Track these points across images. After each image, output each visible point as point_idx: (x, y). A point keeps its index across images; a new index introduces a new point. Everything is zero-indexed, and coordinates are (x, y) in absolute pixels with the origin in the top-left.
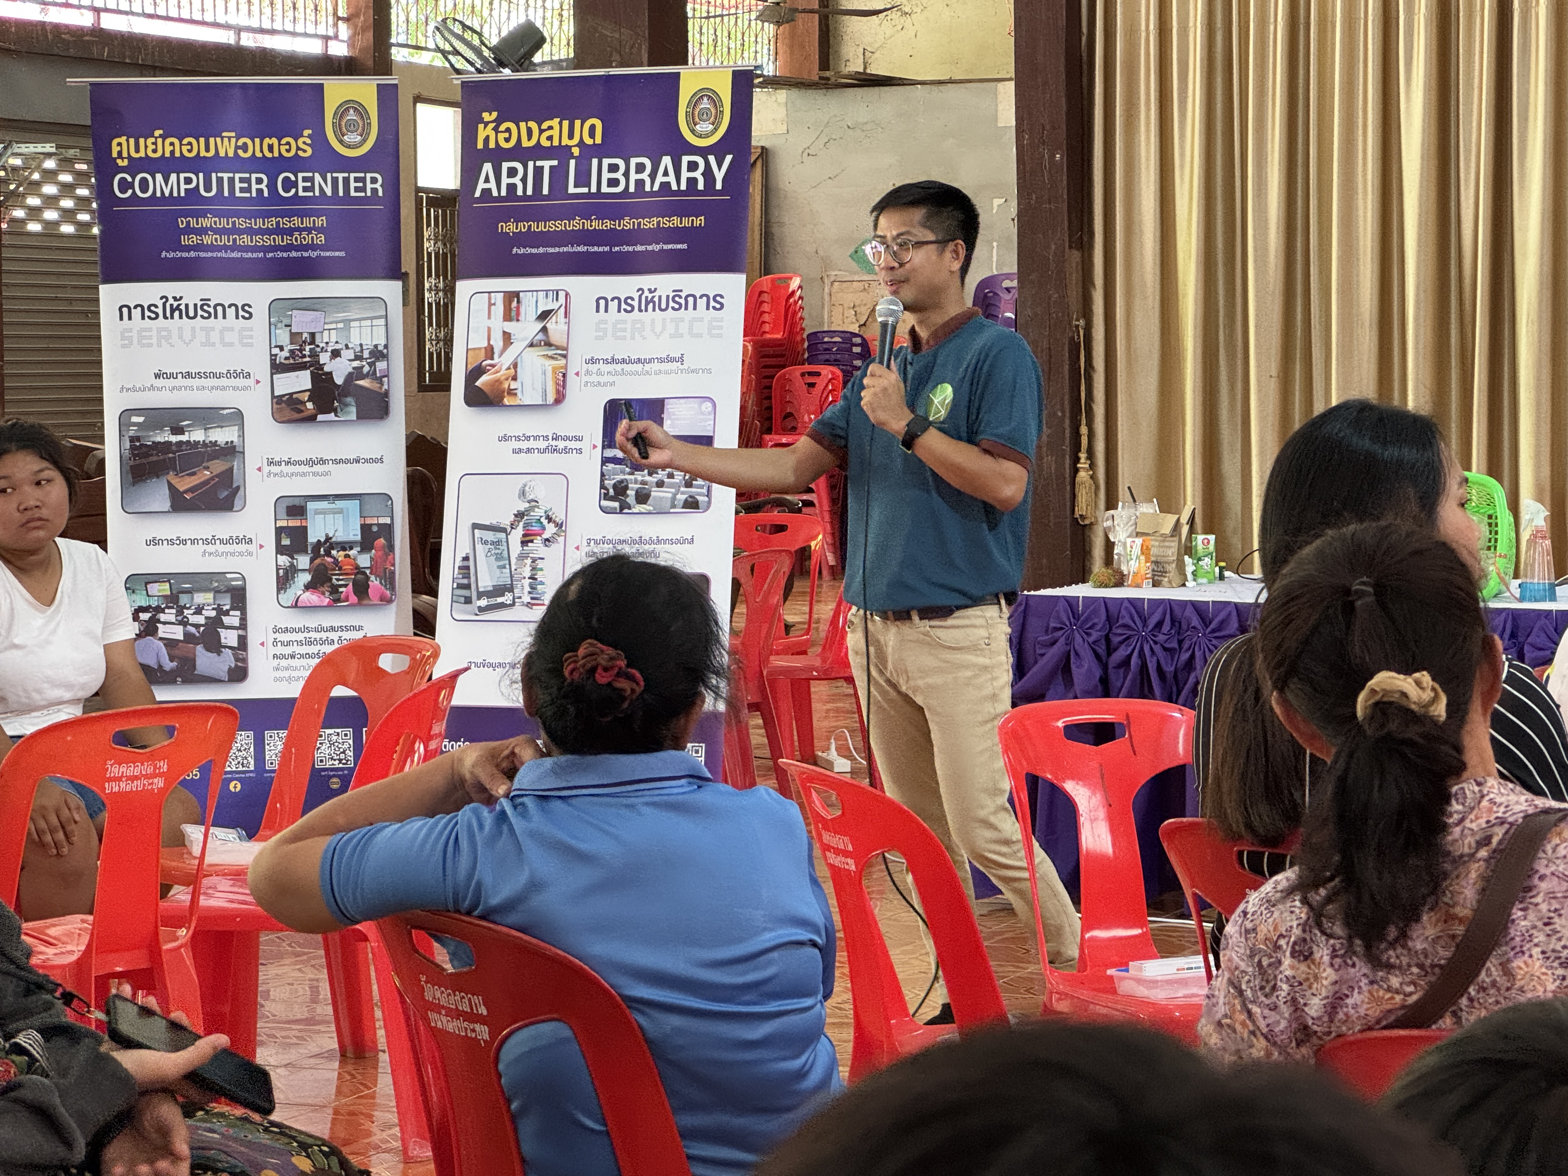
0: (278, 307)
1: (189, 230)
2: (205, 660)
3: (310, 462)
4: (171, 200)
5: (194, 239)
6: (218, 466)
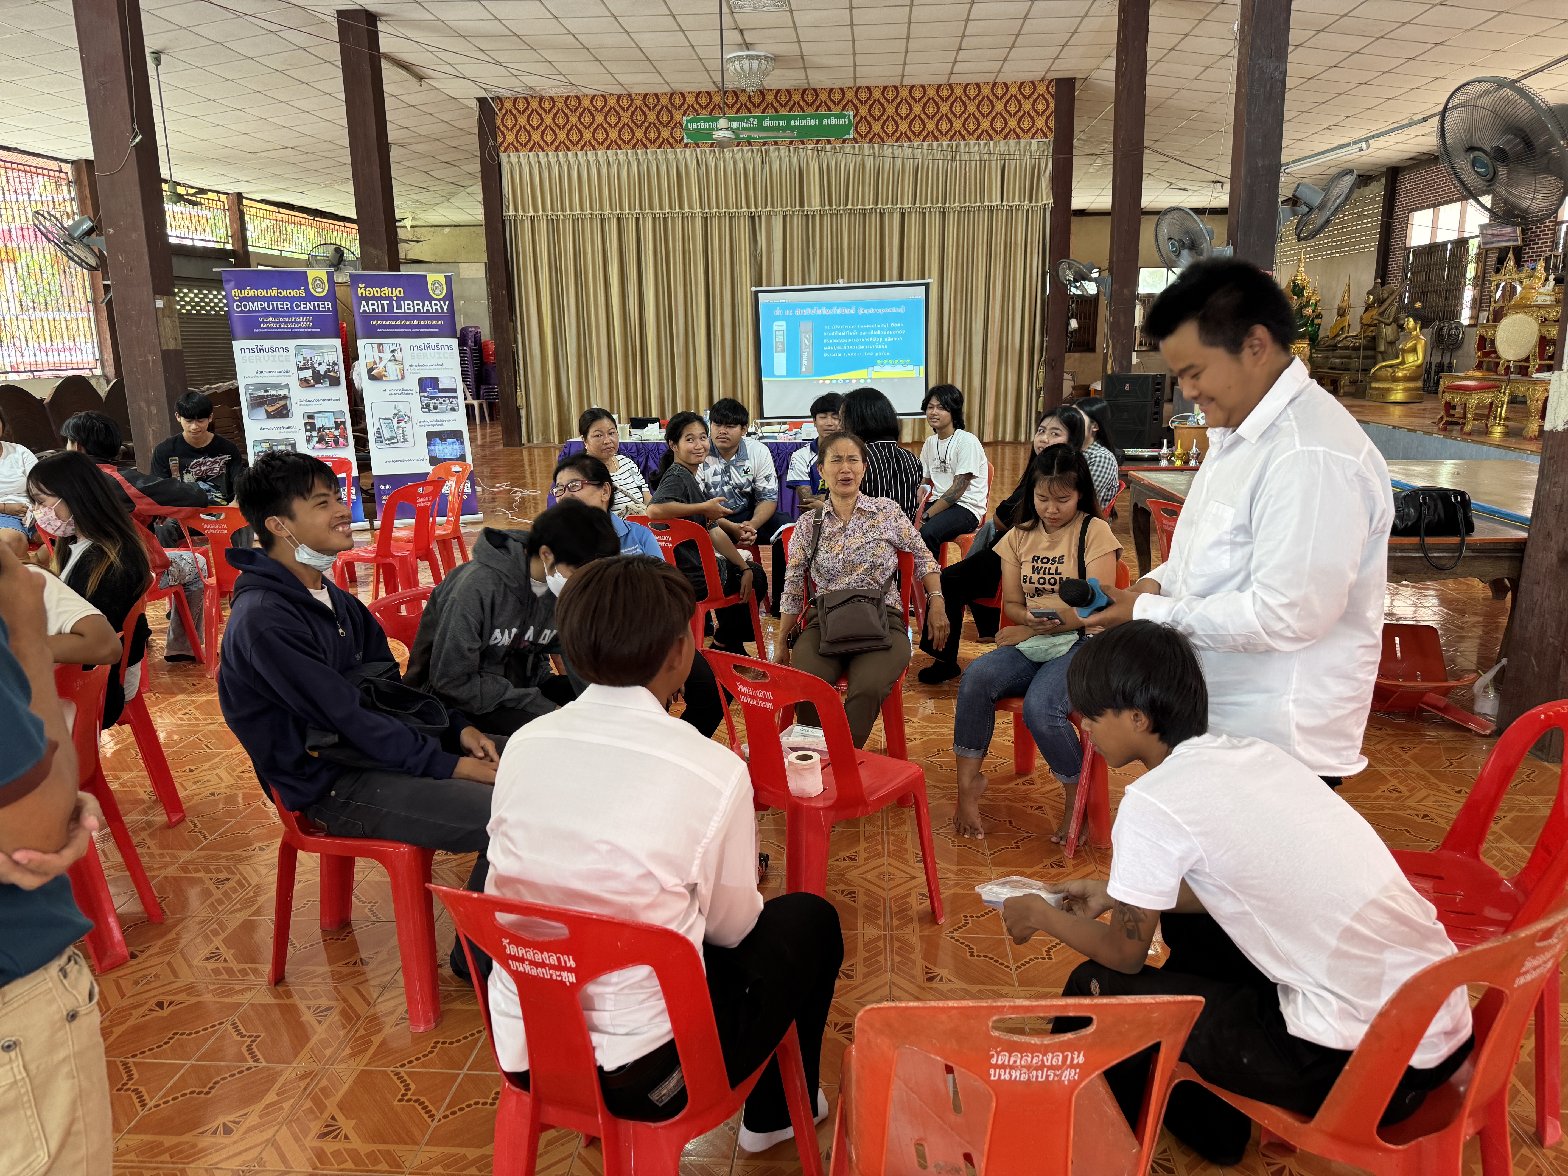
0: (298, 348)
1: (263, 322)
3: (315, 401)
4: (256, 311)
5: (266, 325)
6: (282, 403)
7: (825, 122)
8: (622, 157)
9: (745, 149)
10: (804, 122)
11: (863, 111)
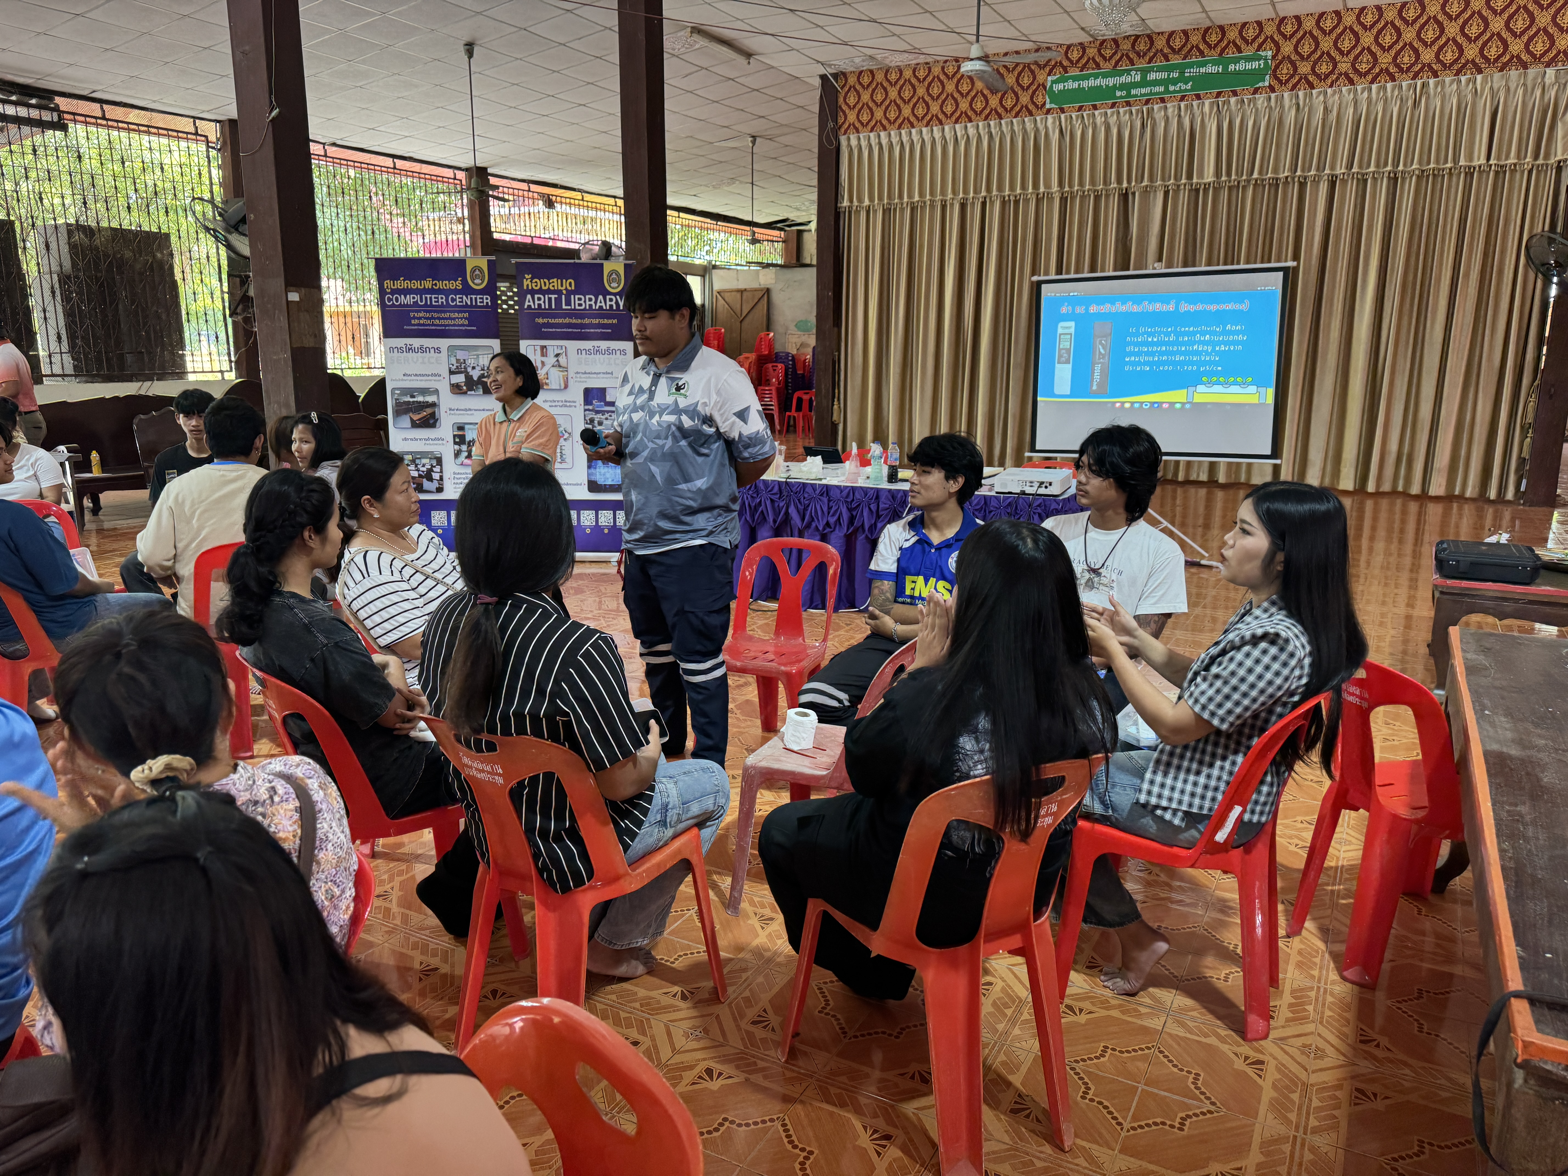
0: (451, 349)
1: (414, 318)
2: (427, 485)
3: (466, 410)
4: (407, 306)
5: (417, 321)
6: (429, 411)
7: (1232, 67)
8: (971, 131)
9: (1121, 110)
10: (1203, 70)
11: (1287, 48)
